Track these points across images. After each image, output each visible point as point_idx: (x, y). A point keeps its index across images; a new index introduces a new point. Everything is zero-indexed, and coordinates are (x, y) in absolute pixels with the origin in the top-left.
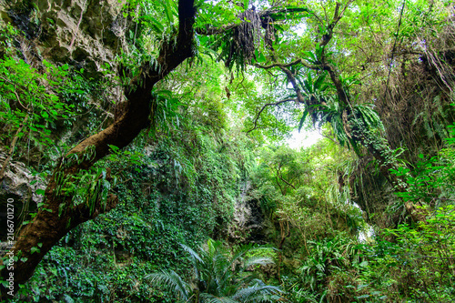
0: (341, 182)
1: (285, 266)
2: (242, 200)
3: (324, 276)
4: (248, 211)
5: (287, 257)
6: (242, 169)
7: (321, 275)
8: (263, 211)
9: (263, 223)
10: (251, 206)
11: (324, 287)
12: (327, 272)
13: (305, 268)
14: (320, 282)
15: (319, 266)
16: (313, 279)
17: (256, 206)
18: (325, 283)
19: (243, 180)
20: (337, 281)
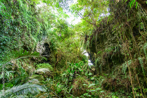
0: (86, 39)
1: (57, 74)
2: (42, 44)
3: (72, 79)
4: (44, 49)
5: (58, 70)
6: (44, 30)
7: (72, 78)
8: (51, 50)
9: (50, 55)
10: (46, 47)
11: (72, 84)
12: (74, 77)
13: (64, 74)
14: (70, 81)
15: (71, 74)
16: (67, 80)
17: (48, 47)
18: (72, 82)
19: (43, 35)
20: (79, 82)
